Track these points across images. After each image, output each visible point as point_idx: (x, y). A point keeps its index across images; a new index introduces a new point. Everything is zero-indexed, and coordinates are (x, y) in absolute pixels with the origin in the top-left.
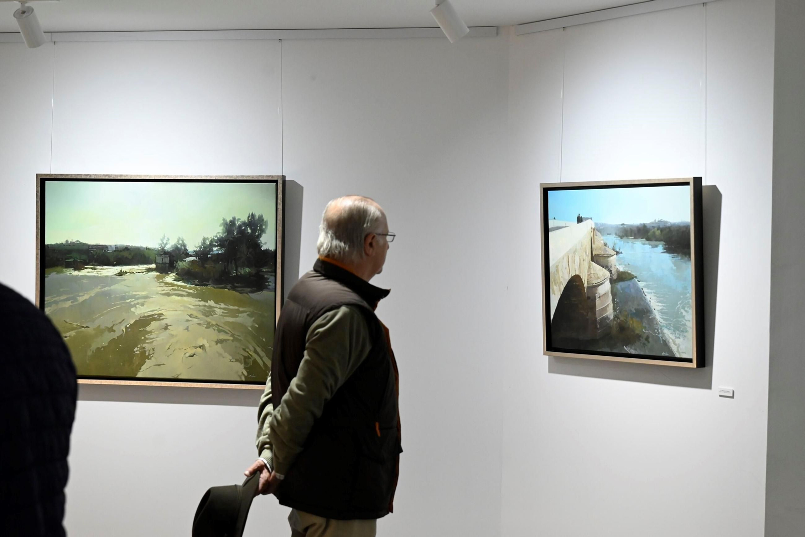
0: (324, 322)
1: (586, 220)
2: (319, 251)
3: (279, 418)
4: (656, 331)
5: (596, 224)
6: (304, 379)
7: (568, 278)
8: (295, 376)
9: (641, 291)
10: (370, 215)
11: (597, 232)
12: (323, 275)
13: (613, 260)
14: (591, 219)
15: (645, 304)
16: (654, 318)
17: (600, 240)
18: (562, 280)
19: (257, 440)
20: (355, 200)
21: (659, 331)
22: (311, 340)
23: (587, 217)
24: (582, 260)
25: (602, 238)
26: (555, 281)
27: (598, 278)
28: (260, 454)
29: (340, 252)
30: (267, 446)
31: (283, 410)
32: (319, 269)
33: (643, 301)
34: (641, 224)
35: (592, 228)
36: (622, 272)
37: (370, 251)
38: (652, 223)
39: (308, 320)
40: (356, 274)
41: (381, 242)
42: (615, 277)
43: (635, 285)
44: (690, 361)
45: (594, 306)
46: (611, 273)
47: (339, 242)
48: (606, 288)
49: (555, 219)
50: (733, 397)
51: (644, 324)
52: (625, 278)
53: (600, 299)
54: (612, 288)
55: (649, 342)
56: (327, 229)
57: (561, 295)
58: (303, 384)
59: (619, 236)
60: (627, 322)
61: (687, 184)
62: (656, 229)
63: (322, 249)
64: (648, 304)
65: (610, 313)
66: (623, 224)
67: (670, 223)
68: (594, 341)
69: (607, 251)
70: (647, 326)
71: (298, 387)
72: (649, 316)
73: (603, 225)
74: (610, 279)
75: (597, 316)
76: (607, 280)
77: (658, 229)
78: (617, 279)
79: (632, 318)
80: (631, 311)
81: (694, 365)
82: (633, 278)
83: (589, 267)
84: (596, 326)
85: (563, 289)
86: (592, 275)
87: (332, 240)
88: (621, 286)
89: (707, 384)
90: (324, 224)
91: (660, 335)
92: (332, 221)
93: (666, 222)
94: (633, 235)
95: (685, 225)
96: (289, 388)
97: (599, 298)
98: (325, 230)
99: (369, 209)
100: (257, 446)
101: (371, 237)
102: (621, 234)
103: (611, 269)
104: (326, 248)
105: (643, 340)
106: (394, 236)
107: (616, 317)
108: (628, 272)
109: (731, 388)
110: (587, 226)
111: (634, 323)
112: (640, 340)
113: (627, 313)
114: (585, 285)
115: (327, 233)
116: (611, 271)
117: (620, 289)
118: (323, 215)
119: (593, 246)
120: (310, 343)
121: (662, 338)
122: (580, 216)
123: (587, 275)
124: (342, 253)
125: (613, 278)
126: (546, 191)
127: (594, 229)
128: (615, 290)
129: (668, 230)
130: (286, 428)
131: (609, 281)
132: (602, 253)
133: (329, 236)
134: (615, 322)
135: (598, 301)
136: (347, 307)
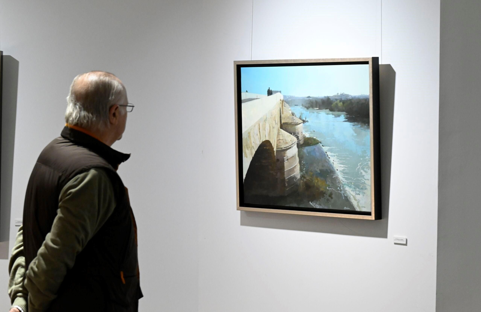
0: (75, 183)
1: (275, 93)
2: (67, 121)
3: (36, 269)
4: (338, 188)
5: (285, 96)
6: (59, 235)
7: (259, 143)
8: (49, 231)
9: (325, 155)
10: (114, 89)
11: (286, 103)
12: (71, 141)
13: (300, 128)
14: (280, 92)
15: (329, 166)
16: (337, 178)
17: (288, 110)
18: (253, 144)
19: (9, 289)
20: (100, 75)
21: (342, 188)
22: (63, 200)
23: (276, 90)
24: (272, 127)
25: (290, 109)
26: (247, 145)
27: (287, 143)
28: (13, 301)
29: (88, 122)
30: (20, 294)
31: (39, 262)
32: (68, 136)
33: (327, 163)
34: (325, 97)
35: (281, 100)
36: (308, 138)
37: (114, 120)
38: (335, 96)
39: (60, 181)
40: (101, 140)
41: (123, 112)
42: (302, 142)
43: (320, 149)
44: (369, 214)
45: (282, 168)
46: (298, 139)
47: (87, 113)
48: (293, 151)
49: (247, 91)
50: (406, 245)
51: (328, 183)
52: (311, 143)
53: (288, 162)
54: (299, 152)
55: (332, 198)
56: (75, 101)
57: (253, 158)
58: (58, 239)
59: (306, 107)
60: (312, 181)
61: (367, 63)
62: (338, 101)
63: (71, 119)
64: (331, 165)
65: (297, 173)
66: (309, 97)
67: (351, 96)
68: (282, 198)
69: (294, 120)
70: (331, 185)
71: (53, 241)
72: (333, 176)
73: (291, 97)
74: (297, 144)
75: (286, 176)
76: (295, 145)
77: (340, 102)
78: (303, 144)
79: (317, 177)
80: (317, 171)
81: (372, 217)
82: (318, 143)
83: (278, 134)
84: (285, 185)
85: (254, 153)
86: (281, 141)
87: (80, 111)
88: (307, 150)
89: (384, 234)
90: (72, 96)
91: (342, 192)
92: (80, 94)
93: (348, 95)
94: (318, 106)
95: (364, 98)
96: (44, 242)
97: (287, 160)
98: (74, 102)
99: (113, 83)
100: (10, 294)
101: (115, 108)
102: (307, 106)
103: (299, 135)
104: (76, 118)
105: (327, 197)
106: (133, 106)
107: (302, 177)
108: (313, 138)
109: (404, 237)
110: (276, 98)
111: (318, 182)
112: (324, 196)
113: (312, 173)
114: (275, 149)
115: (75, 104)
116: (298, 137)
117: (306, 153)
118: (71, 89)
119: (282, 116)
120: (63, 202)
121: (344, 194)
122: (270, 89)
123: (276, 141)
124: (90, 121)
125: (299, 143)
126: (239, 67)
127: (283, 101)
128: (301, 153)
129: (349, 102)
130: (43, 278)
131: (296, 145)
132: (290, 122)
133: (77, 107)
134: (302, 181)
135: (286, 164)
136: (96, 170)
